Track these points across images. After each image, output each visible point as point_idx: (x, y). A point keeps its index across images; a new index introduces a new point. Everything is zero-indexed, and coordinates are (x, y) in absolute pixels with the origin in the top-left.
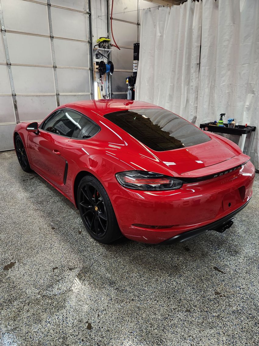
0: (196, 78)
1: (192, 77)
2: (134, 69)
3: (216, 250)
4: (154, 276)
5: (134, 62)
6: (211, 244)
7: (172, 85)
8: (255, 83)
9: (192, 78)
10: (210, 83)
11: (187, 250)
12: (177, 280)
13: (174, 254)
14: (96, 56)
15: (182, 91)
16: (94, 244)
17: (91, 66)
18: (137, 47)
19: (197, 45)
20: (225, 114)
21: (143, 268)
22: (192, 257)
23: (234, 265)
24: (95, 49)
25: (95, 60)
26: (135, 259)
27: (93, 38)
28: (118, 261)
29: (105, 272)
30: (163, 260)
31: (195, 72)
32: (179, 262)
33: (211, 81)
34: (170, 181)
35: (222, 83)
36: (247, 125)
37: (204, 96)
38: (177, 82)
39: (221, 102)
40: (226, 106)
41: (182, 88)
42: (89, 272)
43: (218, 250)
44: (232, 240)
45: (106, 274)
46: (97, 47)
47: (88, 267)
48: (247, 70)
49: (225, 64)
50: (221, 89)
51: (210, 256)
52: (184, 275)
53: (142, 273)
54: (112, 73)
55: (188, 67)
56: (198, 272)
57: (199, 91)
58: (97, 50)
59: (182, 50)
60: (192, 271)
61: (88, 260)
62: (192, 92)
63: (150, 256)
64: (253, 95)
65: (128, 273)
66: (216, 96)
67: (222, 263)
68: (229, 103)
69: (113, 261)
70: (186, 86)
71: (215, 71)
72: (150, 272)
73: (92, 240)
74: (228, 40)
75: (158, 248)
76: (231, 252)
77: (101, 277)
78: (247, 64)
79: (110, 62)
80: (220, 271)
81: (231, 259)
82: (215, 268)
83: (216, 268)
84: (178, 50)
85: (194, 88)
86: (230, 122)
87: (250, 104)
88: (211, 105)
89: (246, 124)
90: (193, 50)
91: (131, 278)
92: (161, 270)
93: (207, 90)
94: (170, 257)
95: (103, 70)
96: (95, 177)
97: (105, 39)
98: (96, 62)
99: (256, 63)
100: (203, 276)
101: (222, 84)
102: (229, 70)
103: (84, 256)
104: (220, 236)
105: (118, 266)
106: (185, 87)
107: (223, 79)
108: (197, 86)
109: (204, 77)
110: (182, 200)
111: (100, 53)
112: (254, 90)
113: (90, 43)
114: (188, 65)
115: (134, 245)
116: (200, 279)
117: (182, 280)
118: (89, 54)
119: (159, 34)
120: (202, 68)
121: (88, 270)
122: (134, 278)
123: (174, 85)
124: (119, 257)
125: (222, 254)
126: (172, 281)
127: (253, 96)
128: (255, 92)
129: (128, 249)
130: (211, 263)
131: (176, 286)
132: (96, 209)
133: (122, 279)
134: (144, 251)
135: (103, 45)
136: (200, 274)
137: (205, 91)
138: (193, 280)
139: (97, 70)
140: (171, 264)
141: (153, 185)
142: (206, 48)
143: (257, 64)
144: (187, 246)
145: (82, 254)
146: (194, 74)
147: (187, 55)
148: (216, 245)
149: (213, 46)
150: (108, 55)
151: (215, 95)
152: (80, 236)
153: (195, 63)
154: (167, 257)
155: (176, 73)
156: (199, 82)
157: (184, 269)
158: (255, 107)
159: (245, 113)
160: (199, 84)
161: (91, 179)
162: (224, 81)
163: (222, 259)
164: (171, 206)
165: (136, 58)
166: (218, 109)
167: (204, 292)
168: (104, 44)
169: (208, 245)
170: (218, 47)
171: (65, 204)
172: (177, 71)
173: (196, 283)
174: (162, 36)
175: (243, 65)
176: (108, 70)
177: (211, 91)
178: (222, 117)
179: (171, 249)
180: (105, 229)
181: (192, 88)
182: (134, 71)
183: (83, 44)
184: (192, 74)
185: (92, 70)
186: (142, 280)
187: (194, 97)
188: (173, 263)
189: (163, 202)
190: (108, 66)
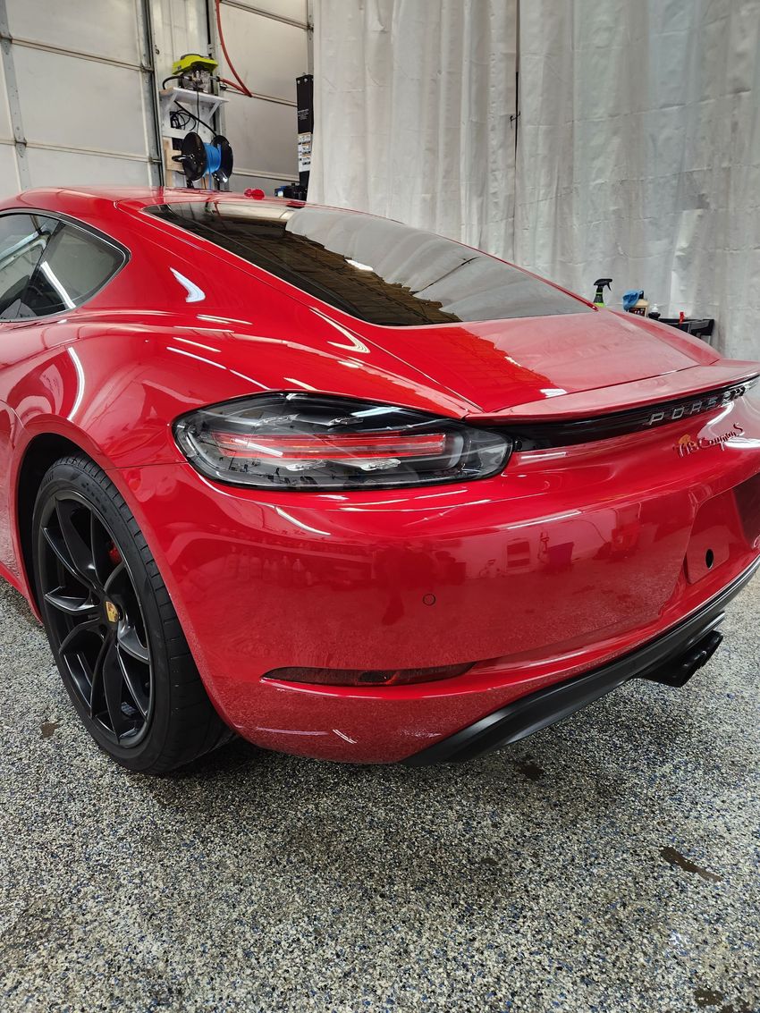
0: (508, 167)
1: (494, 162)
2: (300, 163)
3: (651, 763)
4: (388, 926)
5: (302, 138)
6: (628, 740)
7: (428, 196)
8: (705, 168)
9: (494, 167)
10: (556, 182)
11: (533, 773)
12: (500, 939)
13: (478, 798)
14: (172, 120)
15: (464, 212)
16: (107, 779)
17: (154, 151)
18: (305, 87)
19: (505, 51)
20: (611, 280)
21: (332, 889)
22: (556, 805)
23: (744, 830)
24: (165, 93)
25: (169, 132)
26: (295, 839)
27: (157, 58)
28: (210, 862)
29: (135, 930)
30: (430, 832)
31: (502, 145)
32: (502, 835)
33: (556, 176)
34: (449, 441)
35: (594, 180)
36: (686, 316)
37: (535, 228)
38: (445, 185)
39: (592, 245)
40: (608, 259)
41: (463, 201)
42: (53, 935)
43: (663, 762)
44: (710, 715)
45: (141, 939)
46: (173, 86)
47: (53, 907)
48: (677, 129)
49: (601, 112)
50: (592, 201)
51: (635, 795)
52: (531, 909)
53: (326, 916)
54: (228, 176)
55: (480, 131)
56: (596, 886)
57: (519, 211)
58: (173, 98)
59: (454, 74)
60: (567, 879)
61: (60, 866)
62: (495, 216)
63: (368, 819)
64: (699, 212)
65: (254, 927)
66: (576, 224)
67: (691, 824)
68: (620, 248)
69: (189, 862)
70: (474, 198)
71: (572, 136)
72: (367, 907)
73: (97, 761)
74: (609, 29)
75: (404, 778)
76: (718, 768)
77: (110, 963)
78: (676, 108)
79: (219, 140)
80: (691, 868)
81: (723, 802)
82: (668, 854)
83: (671, 856)
84: (443, 73)
85: (501, 200)
86: (632, 304)
87: (692, 245)
88: (559, 258)
89: (682, 314)
90: (494, 67)
91: (269, 952)
92: (421, 889)
93: (545, 208)
94: (459, 818)
95: (198, 164)
96: (90, 461)
97: (199, 59)
98: (174, 139)
99: (707, 98)
100: (624, 905)
101: (593, 184)
102: (615, 133)
103: (42, 846)
104: (656, 700)
105: (211, 886)
106: (470, 201)
107: (598, 163)
108: (510, 196)
109: (533, 159)
110: (497, 531)
111: (184, 109)
112: (703, 192)
113: (150, 73)
114: (477, 123)
115: (294, 770)
116: (609, 921)
117: (524, 936)
118: (146, 111)
119: (374, 25)
120: (527, 128)
121: (47, 925)
122: (286, 952)
123: (433, 198)
124: (217, 840)
125: (683, 782)
126: (478, 950)
127: (699, 216)
128: (708, 200)
129: (266, 790)
130: (643, 828)
131: (498, 978)
132: (112, 613)
133: (220, 965)
134: (338, 794)
135: (191, 80)
136: (606, 895)
137: (540, 210)
138: (577, 932)
139: (177, 167)
140: (468, 850)
141: (366, 465)
142: (537, 57)
143: (712, 101)
144: (529, 757)
145: (35, 835)
146: (500, 151)
147: (474, 88)
148: (651, 743)
149: (558, 52)
150: (214, 118)
151: (574, 219)
152: (44, 746)
153: (503, 114)
154: (444, 816)
155: (441, 155)
156: (517, 182)
157: (530, 871)
158: (710, 251)
159: (674, 275)
160: (518, 187)
161: (71, 468)
162: (601, 173)
163: (688, 804)
164: (456, 572)
165: (306, 125)
166: (584, 270)
167: (642, 997)
168: (195, 76)
169: (615, 745)
170: (576, 50)
171: (13, 610)
172: (441, 147)
173: (596, 947)
174: (385, 32)
175: (661, 108)
176: (213, 164)
177: (558, 211)
178: (600, 290)
179: (462, 775)
180: (146, 708)
181: (496, 203)
182: (302, 168)
183: (124, 72)
184: (493, 152)
185: (158, 164)
186: (327, 961)
187: (503, 232)
188: (474, 844)
189: (416, 545)
190: (214, 153)
